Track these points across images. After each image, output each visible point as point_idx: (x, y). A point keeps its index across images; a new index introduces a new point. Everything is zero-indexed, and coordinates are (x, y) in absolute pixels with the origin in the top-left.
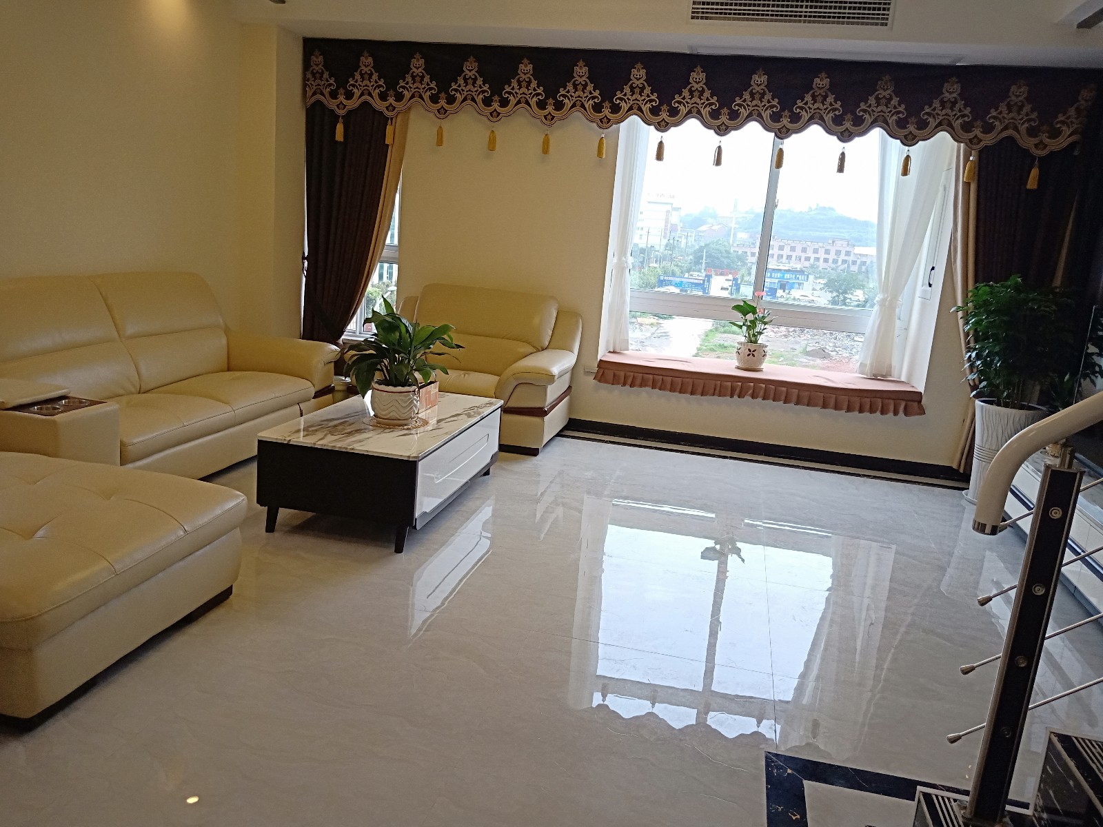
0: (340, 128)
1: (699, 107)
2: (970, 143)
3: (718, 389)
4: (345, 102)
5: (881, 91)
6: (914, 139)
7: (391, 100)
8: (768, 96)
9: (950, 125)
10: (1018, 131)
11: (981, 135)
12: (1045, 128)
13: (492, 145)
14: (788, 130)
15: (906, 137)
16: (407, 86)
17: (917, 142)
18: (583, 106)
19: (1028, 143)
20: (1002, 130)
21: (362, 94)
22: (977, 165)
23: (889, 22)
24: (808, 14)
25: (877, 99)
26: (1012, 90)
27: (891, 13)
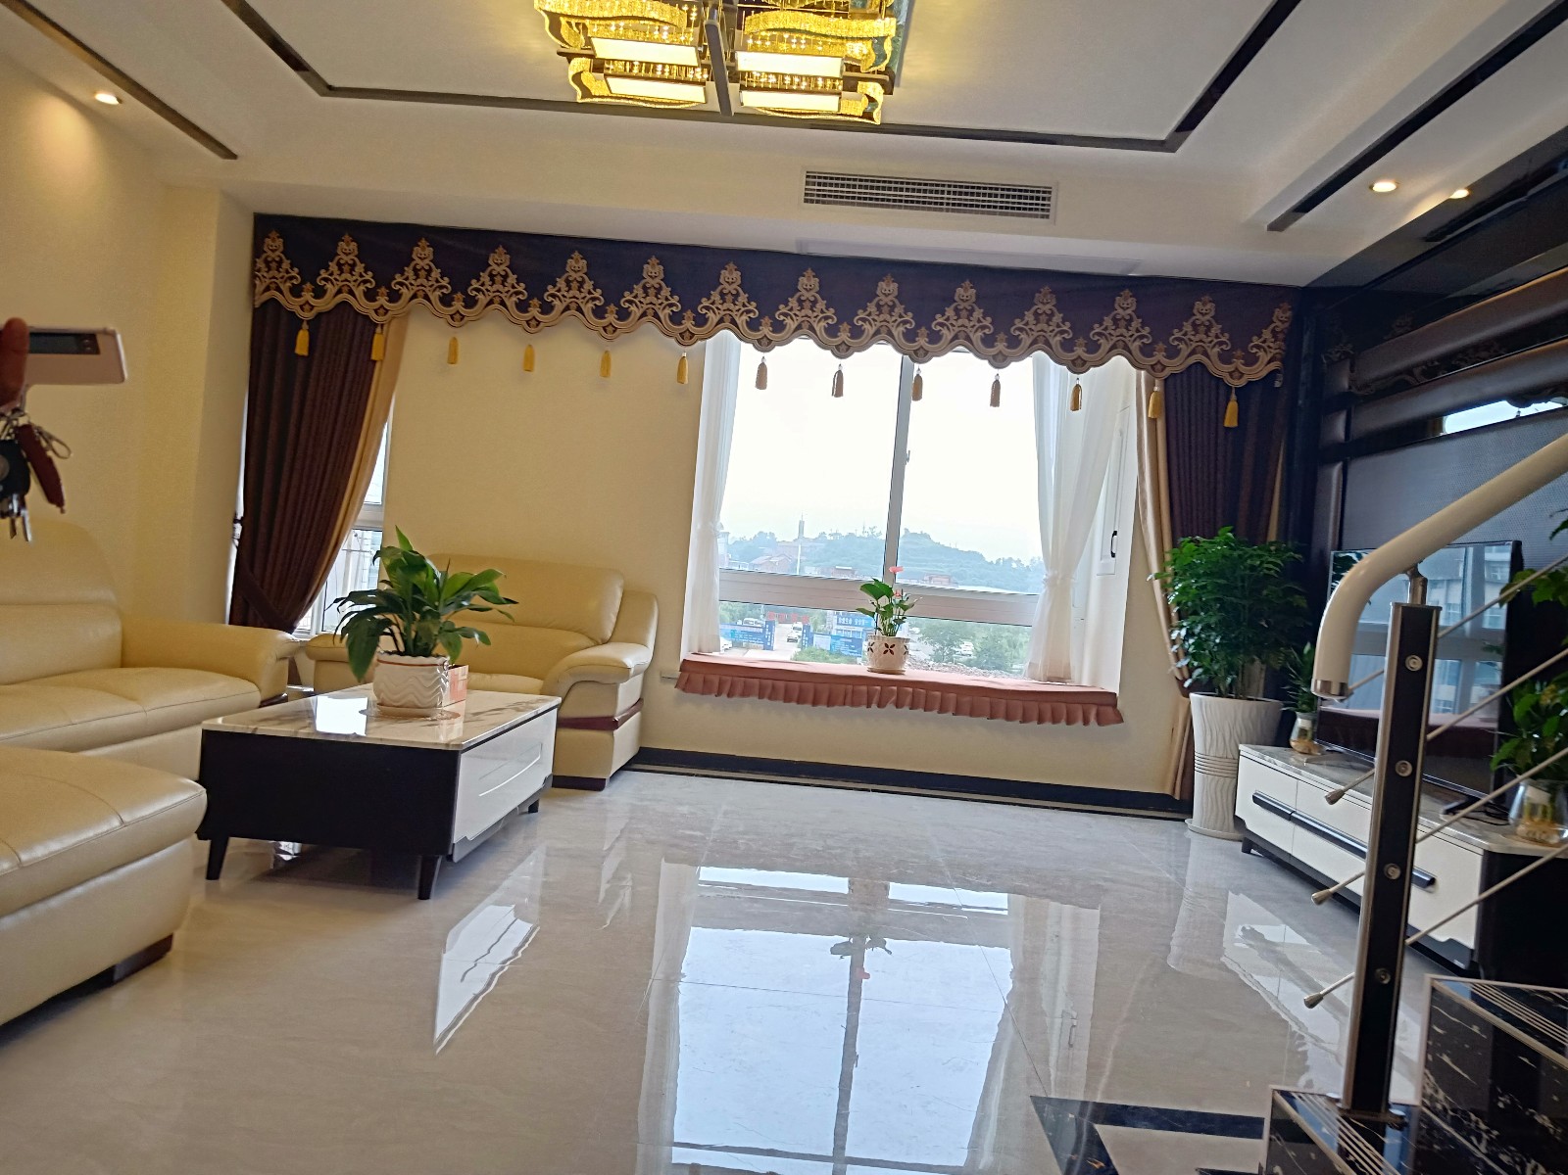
0: (303, 338)
1: (811, 320)
2: (1152, 369)
3: (849, 696)
4: (313, 301)
5: (1040, 306)
6: (1083, 365)
7: (382, 300)
8: (899, 309)
9: (1126, 348)
10: (1208, 356)
11: (1165, 361)
12: (1239, 353)
13: (528, 364)
14: (927, 352)
15: (1073, 362)
16: (406, 282)
17: (1088, 369)
18: (656, 316)
19: (1221, 370)
20: (1190, 355)
21: (339, 292)
22: (1163, 397)
23: (1051, 213)
24: (951, 201)
25: (1036, 315)
26: (1196, 307)
27: (1052, 202)
